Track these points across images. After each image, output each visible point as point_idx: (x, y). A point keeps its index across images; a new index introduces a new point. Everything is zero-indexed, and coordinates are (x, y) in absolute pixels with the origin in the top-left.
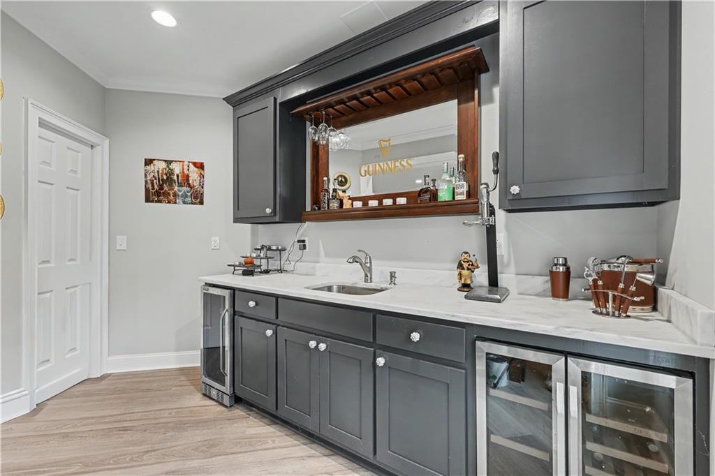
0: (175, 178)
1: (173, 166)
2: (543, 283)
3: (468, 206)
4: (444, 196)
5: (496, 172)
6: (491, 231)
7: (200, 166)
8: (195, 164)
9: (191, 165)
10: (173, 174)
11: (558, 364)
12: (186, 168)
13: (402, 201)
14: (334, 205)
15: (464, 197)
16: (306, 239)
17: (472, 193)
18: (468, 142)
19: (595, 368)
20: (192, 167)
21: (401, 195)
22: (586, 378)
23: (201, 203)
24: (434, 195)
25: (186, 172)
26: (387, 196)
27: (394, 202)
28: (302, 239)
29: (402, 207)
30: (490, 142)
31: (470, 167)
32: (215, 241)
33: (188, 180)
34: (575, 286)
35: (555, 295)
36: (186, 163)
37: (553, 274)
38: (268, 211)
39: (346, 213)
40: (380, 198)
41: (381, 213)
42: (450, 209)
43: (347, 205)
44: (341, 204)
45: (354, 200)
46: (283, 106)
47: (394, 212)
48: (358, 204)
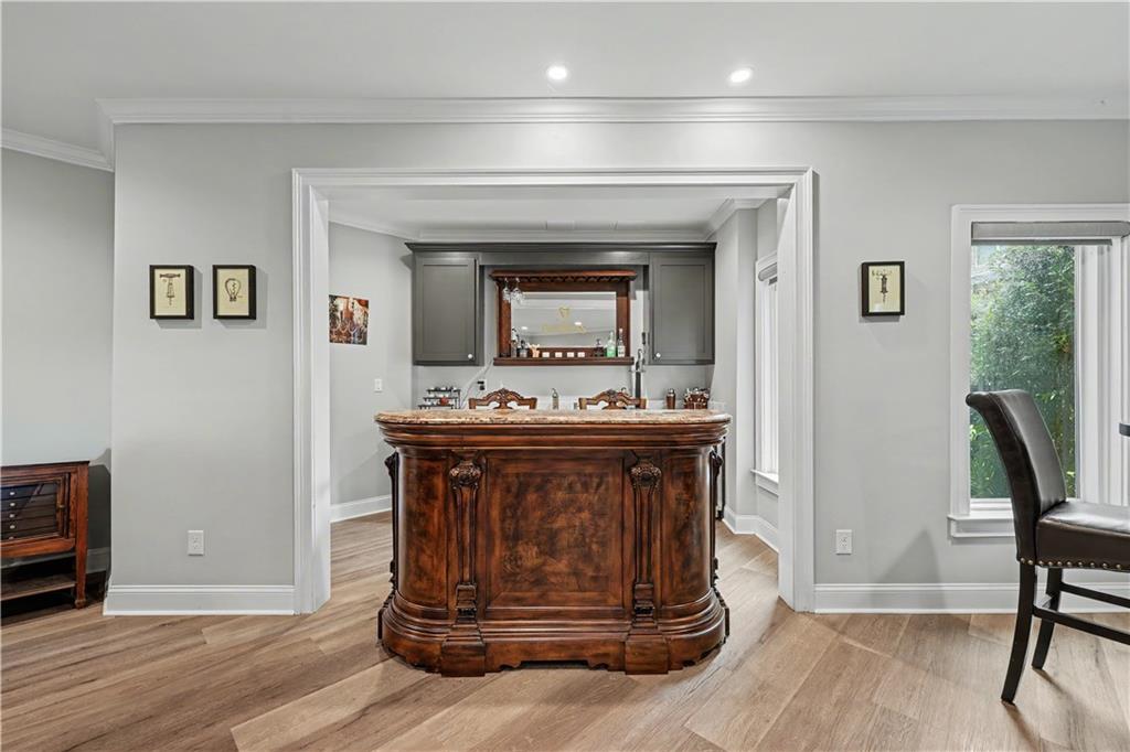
0: (339, 314)
1: (337, 301)
2: (661, 403)
3: (627, 361)
4: (610, 354)
5: (644, 343)
6: (638, 375)
7: (365, 304)
8: (360, 301)
9: (356, 303)
10: (337, 310)
12: (350, 305)
13: (581, 355)
14: (524, 354)
15: (623, 355)
16: (485, 381)
17: (628, 352)
18: (624, 321)
20: (357, 305)
21: (582, 350)
23: (364, 343)
24: (603, 351)
25: (351, 309)
26: (571, 350)
27: (576, 355)
28: (481, 380)
29: (581, 359)
30: (638, 324)
31: (625, 338)
32: (379, 384)
33: (352, 318)
34: (677, 402)
35: (669, 407)
36: (351, 300)
37: (668, 398)
38: (470, 356)
39: (536, 360)
40: (565, 351)
41: (565, 362)
42: (616, 362)
43: (536, 354)
44: (530, 352)
45: (541, 350)
46: (482, 267)
47: (576, 362)
48: (546, 355)
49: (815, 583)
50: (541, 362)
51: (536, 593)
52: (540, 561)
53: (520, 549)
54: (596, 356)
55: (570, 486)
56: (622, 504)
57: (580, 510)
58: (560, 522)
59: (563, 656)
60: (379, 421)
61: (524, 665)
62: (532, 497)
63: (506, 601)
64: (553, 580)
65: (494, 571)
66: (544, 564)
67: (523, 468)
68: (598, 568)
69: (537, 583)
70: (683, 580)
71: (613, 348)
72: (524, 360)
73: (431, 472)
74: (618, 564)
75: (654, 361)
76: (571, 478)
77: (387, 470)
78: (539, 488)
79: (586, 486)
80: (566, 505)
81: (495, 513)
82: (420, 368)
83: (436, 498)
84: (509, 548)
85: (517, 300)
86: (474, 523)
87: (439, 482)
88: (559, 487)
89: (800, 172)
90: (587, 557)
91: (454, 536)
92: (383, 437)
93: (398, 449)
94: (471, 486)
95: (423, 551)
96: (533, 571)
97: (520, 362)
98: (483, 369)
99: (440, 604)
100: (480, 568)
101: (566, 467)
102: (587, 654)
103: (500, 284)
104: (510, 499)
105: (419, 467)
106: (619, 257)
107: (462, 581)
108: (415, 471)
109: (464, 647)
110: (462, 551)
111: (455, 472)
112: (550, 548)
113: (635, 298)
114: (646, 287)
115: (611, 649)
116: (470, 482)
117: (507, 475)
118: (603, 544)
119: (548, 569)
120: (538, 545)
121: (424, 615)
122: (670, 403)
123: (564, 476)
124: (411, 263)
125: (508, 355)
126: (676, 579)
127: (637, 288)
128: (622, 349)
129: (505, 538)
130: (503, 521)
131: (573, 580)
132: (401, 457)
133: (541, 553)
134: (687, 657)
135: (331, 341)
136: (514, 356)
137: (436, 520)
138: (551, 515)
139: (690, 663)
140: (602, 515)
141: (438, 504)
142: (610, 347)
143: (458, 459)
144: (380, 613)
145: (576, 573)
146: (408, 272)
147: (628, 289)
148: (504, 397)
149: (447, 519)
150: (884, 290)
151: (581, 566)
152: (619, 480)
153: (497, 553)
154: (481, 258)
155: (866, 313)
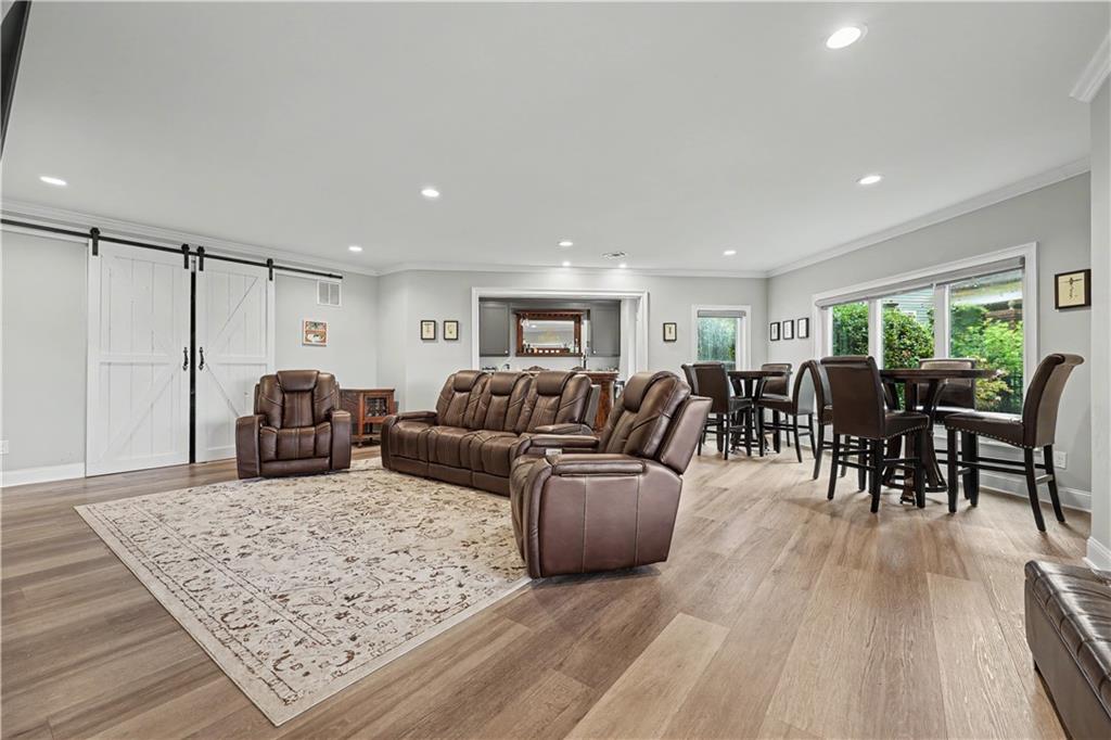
3: (580, 355)
4: (572, 351)
5: (588, 346)
6: (585, 362)
13: (558, 351)
14: (530, 351)
15: (578, 352)
17: (580, 350)
18: (578, 334)
21: (557, 349)
24: (568, 350)
26: (553, 349)
27: (555, 352)
28: (508, 364)
29: (558, 354)
30: (585, 336)
31: (579, 343)
38: (502, 352)
39: (535, 354)
40: (550, 350)
41: (550, 355)
42: (574, 355)
43: (536, 351)
44: (533, 350)
45: (538, 349)
47: (555, 355)
48: (541, 351)
50: (538, 355)
54: (565, 352)
71: (573, 348)
72: (530, 354)
75: (593, 355)
85: (526, 324)
89: (644, 293)
97: (528, 355)
98: (510, 358)
103: (519, 317)
106: (575, 306)
113: (583, 324)
114: (588, 318)
125: (522, 351)
127: (584, 319)
128: (577, 349)
136: (525, 352)
142: (571, 347)
147: (580, 320)
150: (670, 332)
154: (512, 306)
155: (665, 340)
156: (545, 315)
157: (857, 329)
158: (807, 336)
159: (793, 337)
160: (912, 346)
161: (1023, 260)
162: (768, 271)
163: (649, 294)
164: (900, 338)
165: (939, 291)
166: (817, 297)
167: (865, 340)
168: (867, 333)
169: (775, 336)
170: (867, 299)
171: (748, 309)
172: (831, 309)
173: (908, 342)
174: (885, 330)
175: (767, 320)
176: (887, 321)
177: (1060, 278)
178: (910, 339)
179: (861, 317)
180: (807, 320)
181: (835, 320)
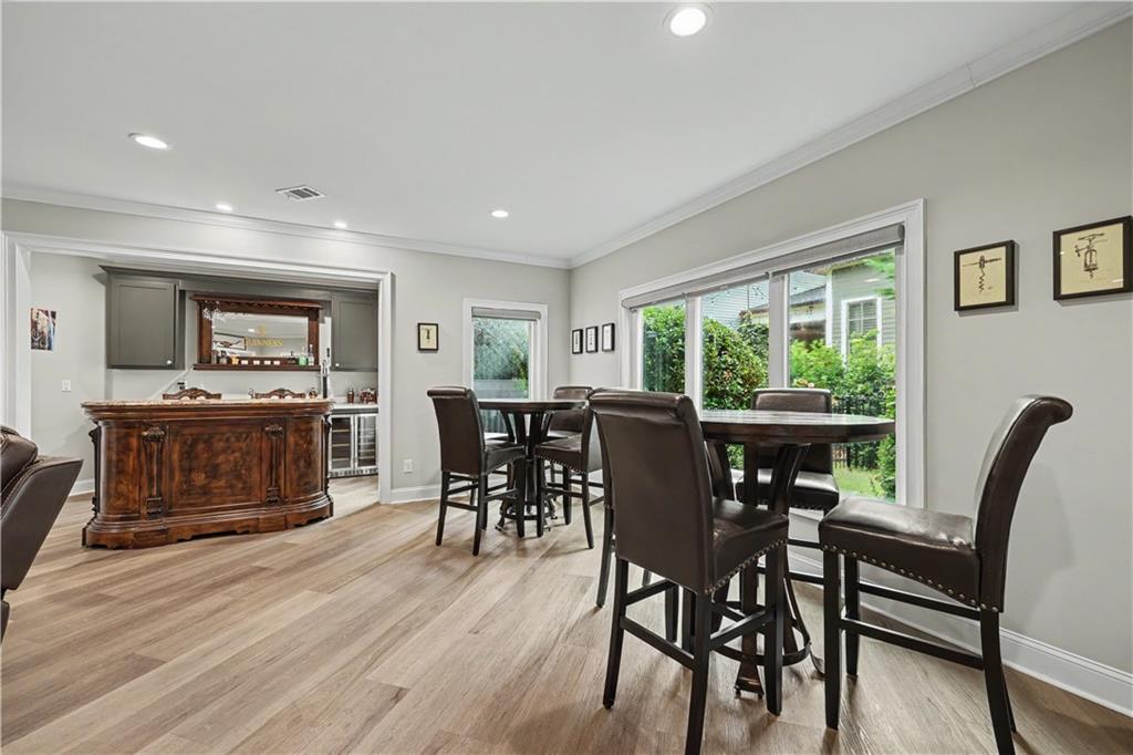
3: (316, 368)
4: (302, 362)
5: (329, 356)
6: (325, 379)
7: (52, 315)
11: (352, 417)
12: (35, 315)
13: (277, 363)
14: (224, 361)
15: (312, 364)
16: (185, 382)
17: (317, 361)
18: (314, 338)
19: (362, 415)
20: (42, 315)
21: (276, 359)
22: (359, 419)
23: (51, 348)
24: (297, 360)
26: (268, 359)
27: (272, 363)
28: (181, 382)
29: (277, 366)
30: (325, 341)
31: (315, 352)
32: (66, 383)
34: (355, 399)
37: (349, 395)
38: (169, 362)
39: (235, 366)
40: (262, 359)
41: (262, 368)
42: (306, 368)
43: (235, 362)
44: (229, 360)
45: (241, 359)
46: (183, 293)
47: (272, 368)
48: (245, 362)
49: (392, 488)
50: (240, 367)
51: (204, 499)
52: (206, 482)
53: (193, 476)
54: (290, 365)
55: (228, 440)
56: (261, 447)
57: (233, 452)
58: (221, 459)
59: (220, 529)
60: (83, 406)
61: (194, 538)
62: (201, 446)
63: (183, 505)
64: (216, 491)
65: (174, 490)
66: (209, 483)
67: (194, 430)
68: (245, 483)
69: (205, 494)
70: (298, 485)
71: (304, 359)
72: (223, 366)
73: (128, 435)
74: (259, 478)
75: (337, 368)
76: (227, 435)
77: (90, 439)
78: (206, 442)
79: (238, 440)
80: (224, 451)
81: (175, 456)
82: (114, 370)
83: (131, 450)
84: (184, 476)
85: (219, 319)
86: (160, 463)
87: (134, 442)
88: (220, 440)
89: (386, 273)
90: (239, 477)
91: (145, 472)
92: (88, 416)
93: (100, 423)
94: (158, 441)
95: (121, 482)
96: (201, 487)
97: (219, 367)
98: (184, 372)
99: (134, 512)
100: (163, 489)
101: (225, 429)
102: (235, 527)
103: (201, 305)
104: (186, 448)
105: (117, 433)
107: (151, 496)
108: (115, 436)
109: (151, 531)
110: (151, 479)
111: (146, 434)
112: (213, 473)
113: (323, 322)
114: (332, 314)
115: (252, 523)
116: (157, 439)
117: (183, 435)
118: (249, 469)
119: (212, 485)
120: (206, 473)
121: (121, 519)
122: (351, 399)
123: (223, 434)
124: (107, 283)
125: (206, 361)
126: (295, 484)
127: (326, 315)
128: (312, 359)
129: (182, 470)
130: (181, 461)
131: (229, 491)
132: (103, 429)
133: (207, 477)
134: (298, 522)
135: (33, 348)
136: (214, 362)
137: (131, 463)
138: (216, 455)
139: (299, 526)
140: (248, 453)
141: (132, 455)
142: (302, 357)
143: (148, 426)
144: (84, 530)
145: (231, 487)
146: (102, 289)
147: (318, 316)
148: (195, 393)
149: (140, 462)
150: (428, 337)
151: (234, 482)
152: (259, 435)
153: (177, 479)
154: (181, 285)
155: (419, 349)
156: (251, 305)
157: (673, 341)
158: (613, 348)
159: (597, 350)
160: (734, 365)
161: (902, 230)
162: (569, 260)
163: (393, 276)
164: (720, 355)
165: (777, 284)
166: (626, 294)
167: (681, 355)
168: (683, 347)
169: (577, 349)
170: (683, 296)
171: (543, 310)
172: (641, 311)
173: (729, 360)
174: (704, 342)
175: (569, 325)
176: (707, 332)
177: (961, 256)
178: (731, 356)
179: (676, 325)
180: (613, 325)
181: (647, 328)
